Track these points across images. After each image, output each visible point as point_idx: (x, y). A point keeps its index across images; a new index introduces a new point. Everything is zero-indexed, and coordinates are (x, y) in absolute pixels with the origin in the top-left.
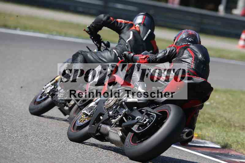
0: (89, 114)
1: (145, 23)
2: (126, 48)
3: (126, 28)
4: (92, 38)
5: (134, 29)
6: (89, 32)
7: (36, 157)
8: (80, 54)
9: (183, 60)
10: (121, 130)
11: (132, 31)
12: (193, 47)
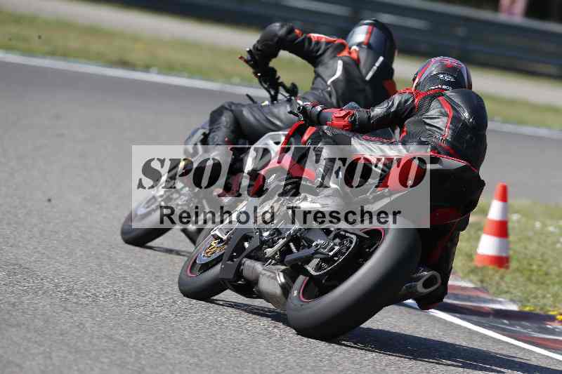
0: (225, 238)
1: (371, 41)
2: (327, 96)
3: (328, 53)
4: (259, 74)
5: (347, 55)
6: (250, 61)
7: (191, 364)
8: (227, 109)
9: (428, 121)
10: (283, 271)
11: (342, 60)
12: (453, 94)
